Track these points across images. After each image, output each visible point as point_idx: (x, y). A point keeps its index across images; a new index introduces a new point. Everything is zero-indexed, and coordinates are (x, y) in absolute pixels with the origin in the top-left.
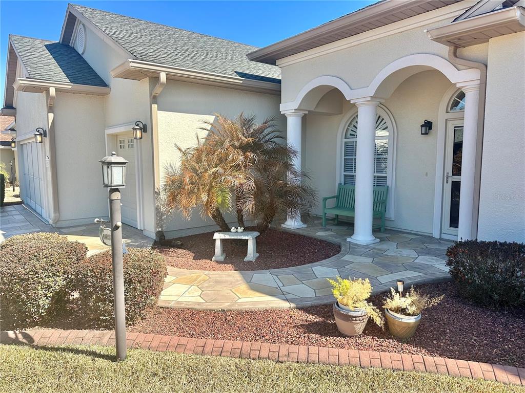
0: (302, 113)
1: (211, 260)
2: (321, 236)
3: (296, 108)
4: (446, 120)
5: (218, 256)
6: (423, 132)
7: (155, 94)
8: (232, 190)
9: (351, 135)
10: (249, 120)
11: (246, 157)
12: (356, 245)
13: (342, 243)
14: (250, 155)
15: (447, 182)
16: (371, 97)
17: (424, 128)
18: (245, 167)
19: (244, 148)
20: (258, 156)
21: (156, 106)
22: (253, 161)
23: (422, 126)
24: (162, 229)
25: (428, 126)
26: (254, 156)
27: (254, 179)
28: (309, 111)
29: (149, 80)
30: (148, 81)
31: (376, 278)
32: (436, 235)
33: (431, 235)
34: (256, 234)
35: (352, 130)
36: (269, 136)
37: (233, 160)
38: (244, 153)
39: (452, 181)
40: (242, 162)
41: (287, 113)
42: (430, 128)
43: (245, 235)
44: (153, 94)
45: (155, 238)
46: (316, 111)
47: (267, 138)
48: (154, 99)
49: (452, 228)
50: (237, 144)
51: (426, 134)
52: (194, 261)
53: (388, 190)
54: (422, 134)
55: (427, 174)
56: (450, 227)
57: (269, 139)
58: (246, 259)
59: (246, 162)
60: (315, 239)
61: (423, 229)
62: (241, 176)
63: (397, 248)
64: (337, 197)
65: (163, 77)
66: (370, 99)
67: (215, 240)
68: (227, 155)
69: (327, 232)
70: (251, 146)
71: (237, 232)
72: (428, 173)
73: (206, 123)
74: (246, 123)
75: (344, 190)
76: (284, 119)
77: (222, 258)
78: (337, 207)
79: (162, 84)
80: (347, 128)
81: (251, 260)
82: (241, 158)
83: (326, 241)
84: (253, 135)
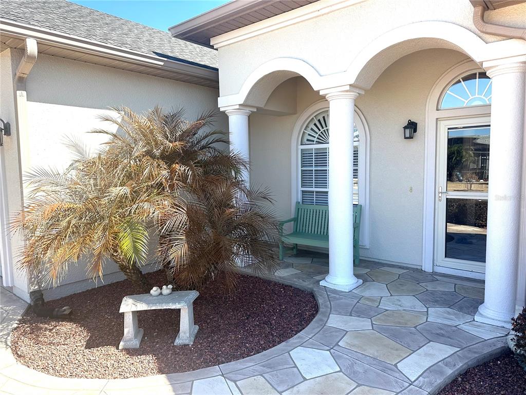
0: (248, 110)
1: (118, 348)
2: (283, 278)
3: (242, 103)
4: (437, 119)
5: (128, 341)
6: (408, 135)
7: (22, 75)
8: (149, 225)
9: (308, 140)
10: (174, 116)
11: (172, 172)
12: (335, 292)
13: (315, 289)
14: (179, 168)
15: (440, 200)
16: (350, 85)
17: (408, 131)
18: (172, 187)
19: (169, 158)
20: (191, 168)
21: (24, 93)
22: (184, 178)
23: (405, 128)
24: (40, 286)
25: (412, 127)
26: (185, 170)
27: (187, 208)
28: (258, 108)
29: (11, 52)
30: (10, 54)
31: (396, 365)
32: (428, 268)
33: (419, 268)
34: (194, 295)
35: (309, 135)
36: (207, 140)
37: (150, 177)
38: (170, 166)
39: (447, 199)
40: (166, 179)
41: (228, 110)
42: (415, 131)
43: (174, 302)
44: (18, 74)
45: (29, 301)
46: (266, 108)
47: (203, 143)
48: (21, 83)
49: (447, 259)
50: (157, 153)
51: (411, 137)
52: (87, 351)
53: (361, 210)
54: (406, 138)
55: (411, 189)
56: (446, 257)
57: (208, 144)
58: (178, 342)
59: (172, 179)
60: (275, 284)
61: (409, 259)
62: (166, 202)
63: (391, 295)
64: (295, 220)
65: (32, 47)
66: (348, 88)
67: (123, 314)
68: (141, 169)
69: (287, 270)
70: (180, 154)
71: (161, 294)
72: (413, 188)
73: (107, 120)
74: (170, 121)
75: (303, 210)
76: (224, 117)
77: (136, 343)
78: (296, 233)
79: (31, 57)
80: (304, 132)
81: (187, 342)
82: (165, 173)
83: (291, 287)
84: (181, 138)
